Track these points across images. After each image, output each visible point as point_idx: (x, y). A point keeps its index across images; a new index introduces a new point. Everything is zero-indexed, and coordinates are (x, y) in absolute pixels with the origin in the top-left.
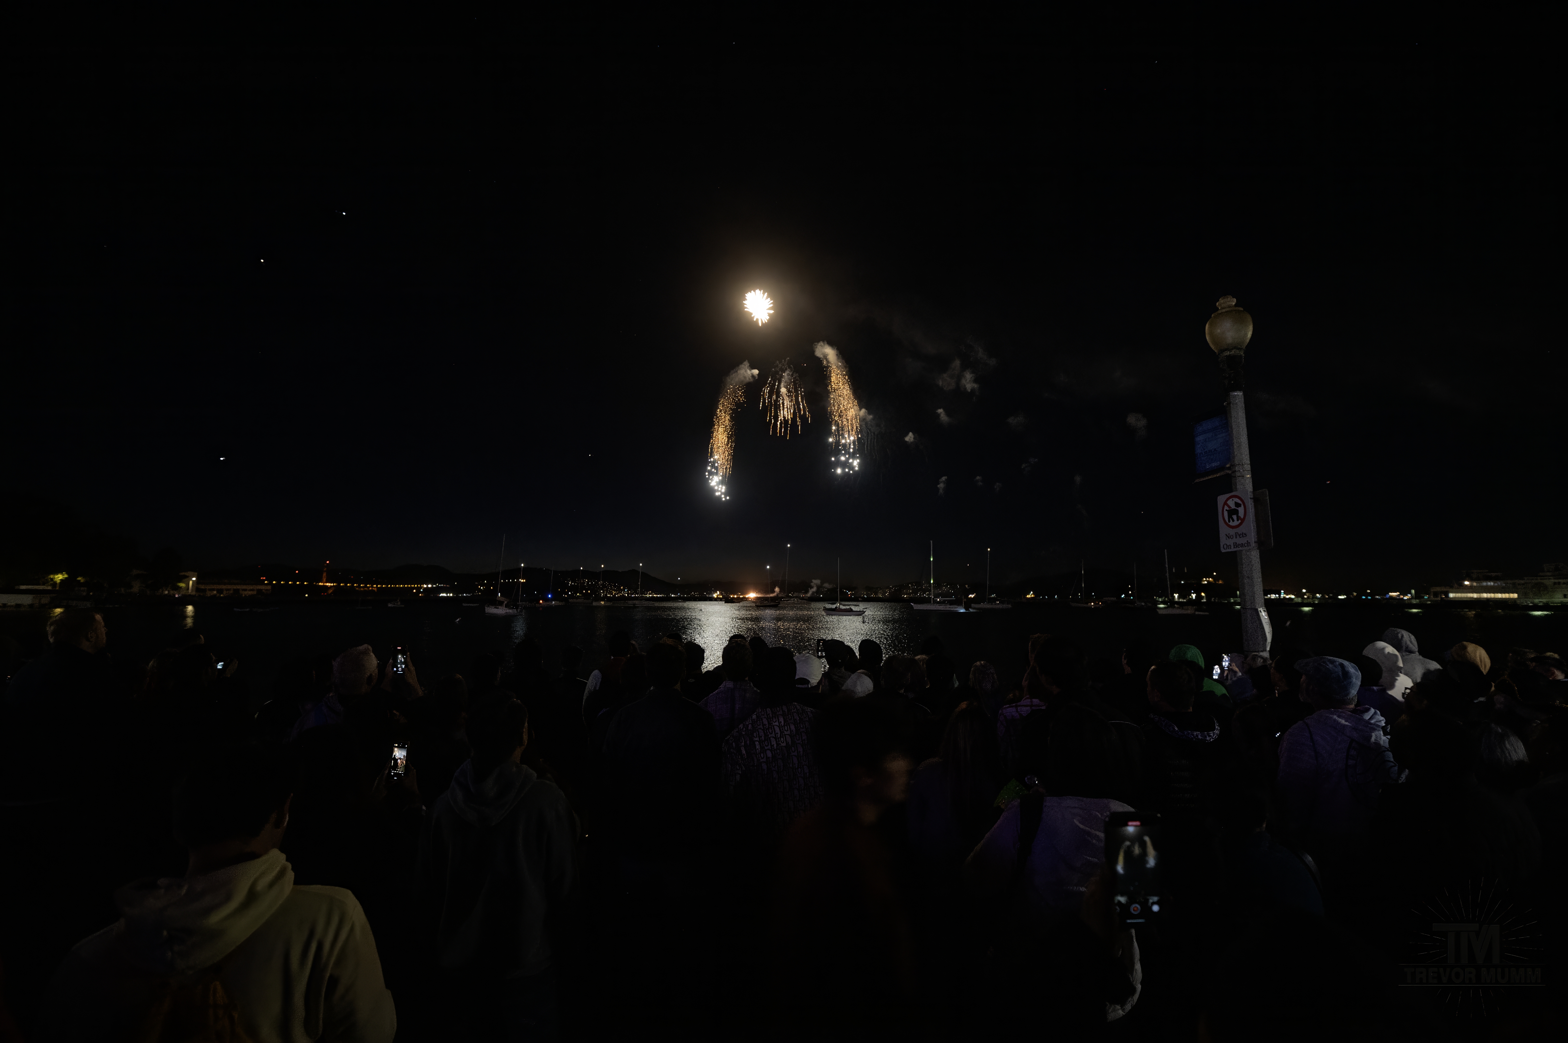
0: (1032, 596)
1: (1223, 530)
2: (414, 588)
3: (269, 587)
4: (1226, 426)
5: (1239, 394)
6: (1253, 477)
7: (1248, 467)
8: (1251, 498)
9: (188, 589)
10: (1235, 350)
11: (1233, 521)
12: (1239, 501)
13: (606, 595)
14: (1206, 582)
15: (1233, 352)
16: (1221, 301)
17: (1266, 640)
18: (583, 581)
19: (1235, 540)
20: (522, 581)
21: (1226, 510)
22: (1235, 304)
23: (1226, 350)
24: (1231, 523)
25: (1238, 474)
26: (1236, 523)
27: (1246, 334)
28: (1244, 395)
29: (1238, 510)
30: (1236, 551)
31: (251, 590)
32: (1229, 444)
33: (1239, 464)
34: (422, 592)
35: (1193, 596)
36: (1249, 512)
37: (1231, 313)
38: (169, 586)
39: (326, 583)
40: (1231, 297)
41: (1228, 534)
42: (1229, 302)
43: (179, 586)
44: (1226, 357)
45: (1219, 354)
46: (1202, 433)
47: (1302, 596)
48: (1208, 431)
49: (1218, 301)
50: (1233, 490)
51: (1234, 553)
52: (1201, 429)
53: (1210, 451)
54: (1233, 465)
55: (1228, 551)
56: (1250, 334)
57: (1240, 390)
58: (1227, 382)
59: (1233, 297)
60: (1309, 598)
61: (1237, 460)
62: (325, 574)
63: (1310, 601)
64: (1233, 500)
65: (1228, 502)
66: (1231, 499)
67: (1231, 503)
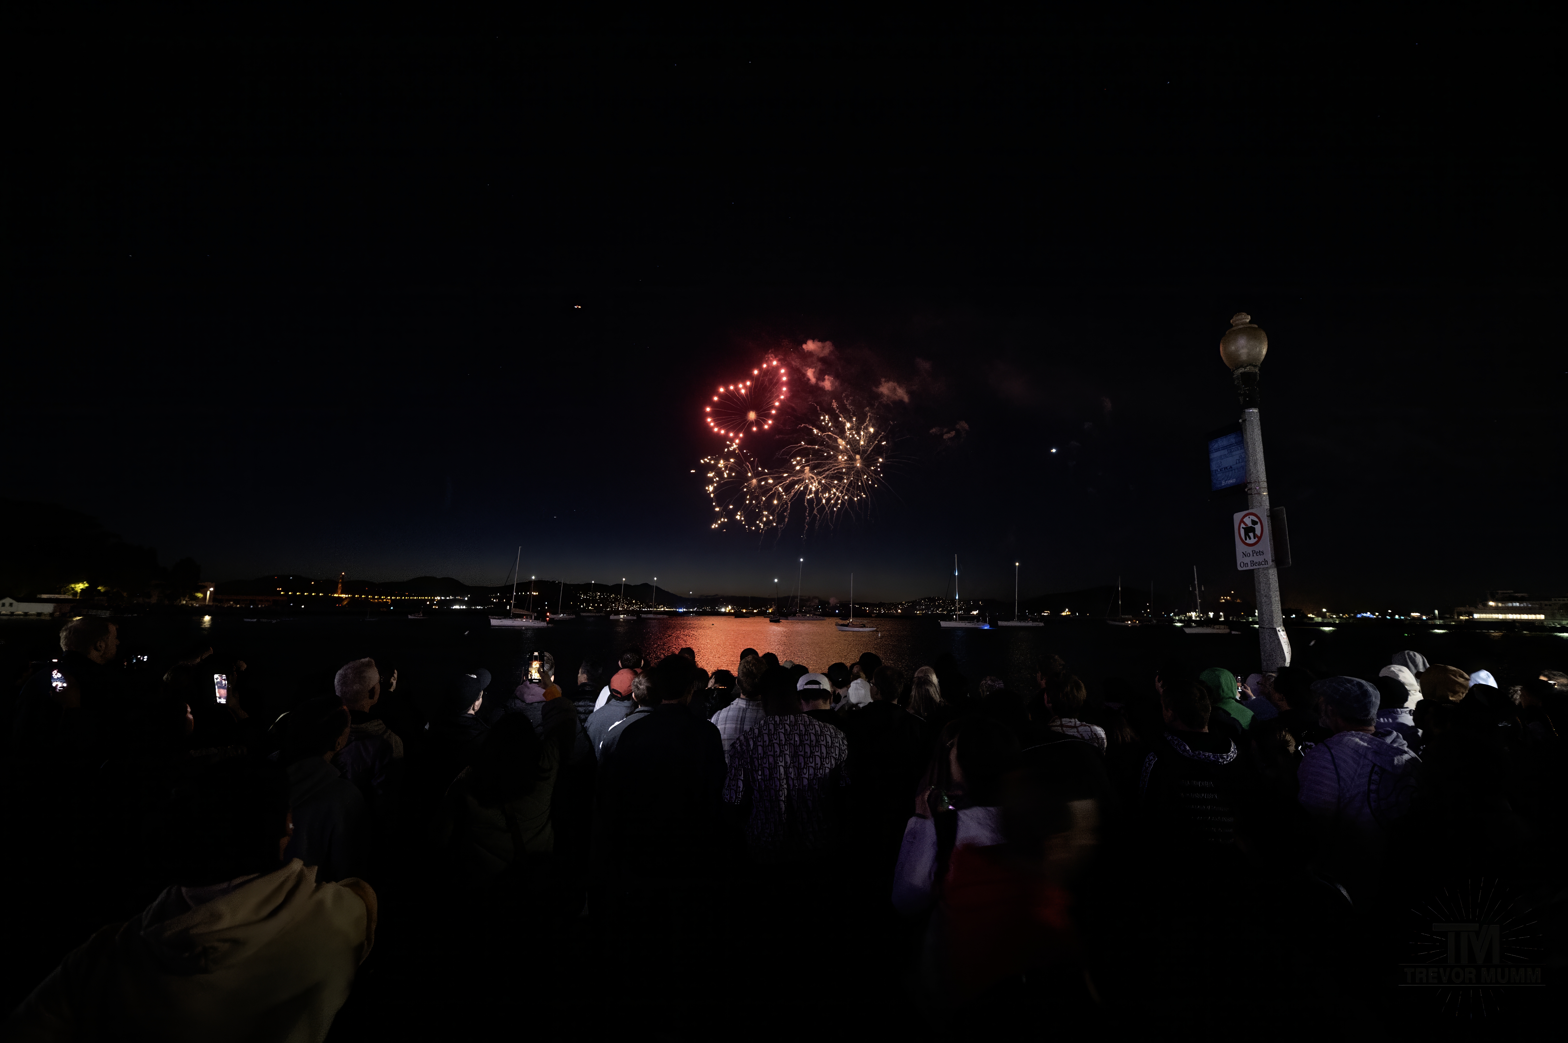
0: (1068, 613)
1: (1240, 548)
2: (428, 600)
4: (1241, 443)
5: (1255, 411)
6: (1269, 494)
7: (1265, 485)
8: (1267, 516)
9: (206, 599)
10: (1250, 367)
11: (1250, 538)
14: (1224, 601)
15: (1248, 369)
16: (1234, 318)
18: (596, 594)
19: (1251, 558)
20: (535, 593)
21: (1243, 528)
22: (1250, 321)
23: (1242, 366)
24: (1248, 541)
25: (1255, 492)
26: (1253, 541)
27: (1260, 351)
28: (1260, 412)
30: (1253, 570)
31: (267, 601)
32: (1244, 461)
33: (1255, 482)
34: (435, 605)
35: (1211, 615)
36: (1264, 529)
37: (1246, 331)
38: (186, 597)
39: (341, 594)
40: (1245, 314)
41: (1244, 552)
42: (1244, 319)
43: (196, 596)
44: (1241, 373)
45: (1234, 371)
46: (1217, 450)
47: (1323, 616)
48: (1224, 448)
49: (1233, 318)
50: (1250, 508)
51: (1251, 572)
52: (1216, 446)
53: (1226, 468)
54: (1249, 483)
55: (1245, 568)
56: (1264, 352)
57: (1255, 407)
58: (1241, 399)
59: (1248, 314)
60: (1330, 617)
61: (1253, 477)
62: (340, 585)
63: (1331, 621)
64: (1249, 517)
65: (1244, 520)
66: (1248, 517)
67: (1248, 521)
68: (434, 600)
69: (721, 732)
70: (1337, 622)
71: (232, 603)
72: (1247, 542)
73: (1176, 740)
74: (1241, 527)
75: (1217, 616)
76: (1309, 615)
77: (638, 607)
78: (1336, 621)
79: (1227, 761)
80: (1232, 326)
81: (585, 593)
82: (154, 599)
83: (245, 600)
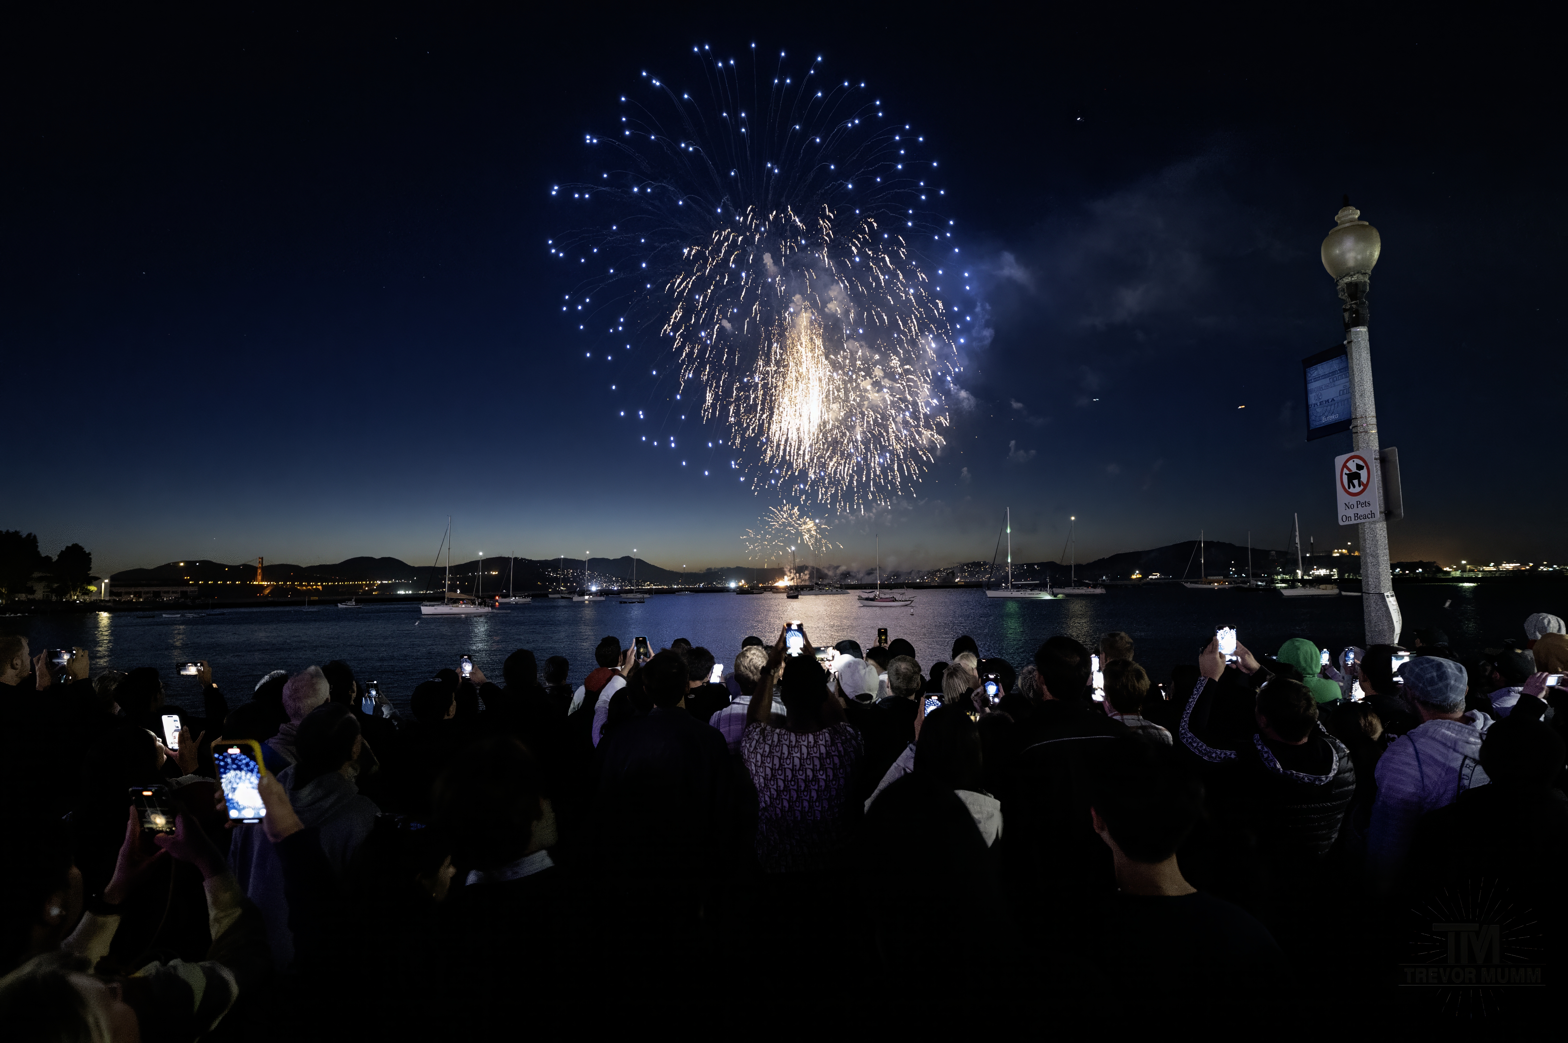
0: (1138, 576)
1: (1342, 498)
2: (366, 585)
3: (195, 589)
4: (1347, 370)
5: (1363, 330)
6: (1379, 432)
7: (1373, 421)
8: (1376, 459)
9: (101, 592)
10: (1357, 275)
11: (1354, 487)
12: (1361, 463)
14: (1338, 555)
15: (1355, 278)
16: (1341, 214)
17: (1394, 630)
18: (567, 571)
19: (1355, 510)
20: (494, 573)
21: (1346, 474)
22: (1359, 217)
23: (1348, 275)
24: (1352, 490)
25: (1360, 429)
26: (1358, 489)
27: (1372, 255)
28: (1369, 331)
29: (1360, 474)
30: (1357, 524)
31: (173, 592)
32: (1349, 392)
33: (1362, 417)
34: (375, 590)
35: (1320, 572)
36: (1374, 476)
37: (1354, 229)
38: (77, 591)
39: (262, 581)
40: (1354, 208)
41: (1348, 504)
42: (1351, 214)
43: (89, 590)
44: (1347, 283)
45: (1338, 281)
46: (1316, 379)
47: (1463, 569)
48: (1325, 376)
49: (1337, 214)
50: (1355, 449)
51: (1355, 527)
52: (1315, 374)
53: (1328, 400)
54: (1353, 419)
55: (1347, 523)
56: (1377, 254)
57: (1363, 325)
58: (1346, 315)
59: (1357, 208)
60: (1471, 571)
61: (1359, 412)
62: (259, 571)
63: (1472, 575)
64: (1354, 461)
65: (1348, 464)
66: (1352, 461)
67: (1352, 465)
68: (374, 584)
69: (725, 735)
70: (1480, 576)
71: (132, 596)
72: (1350, 490)
74: (1344, 473)
75: (1329, 574)
76: (1445, 569)
77: (619, 586)
78: (1478, 575)
80: (1336, 224)
81: (555, 571)
82: (39, 595)
83: (147, 593)
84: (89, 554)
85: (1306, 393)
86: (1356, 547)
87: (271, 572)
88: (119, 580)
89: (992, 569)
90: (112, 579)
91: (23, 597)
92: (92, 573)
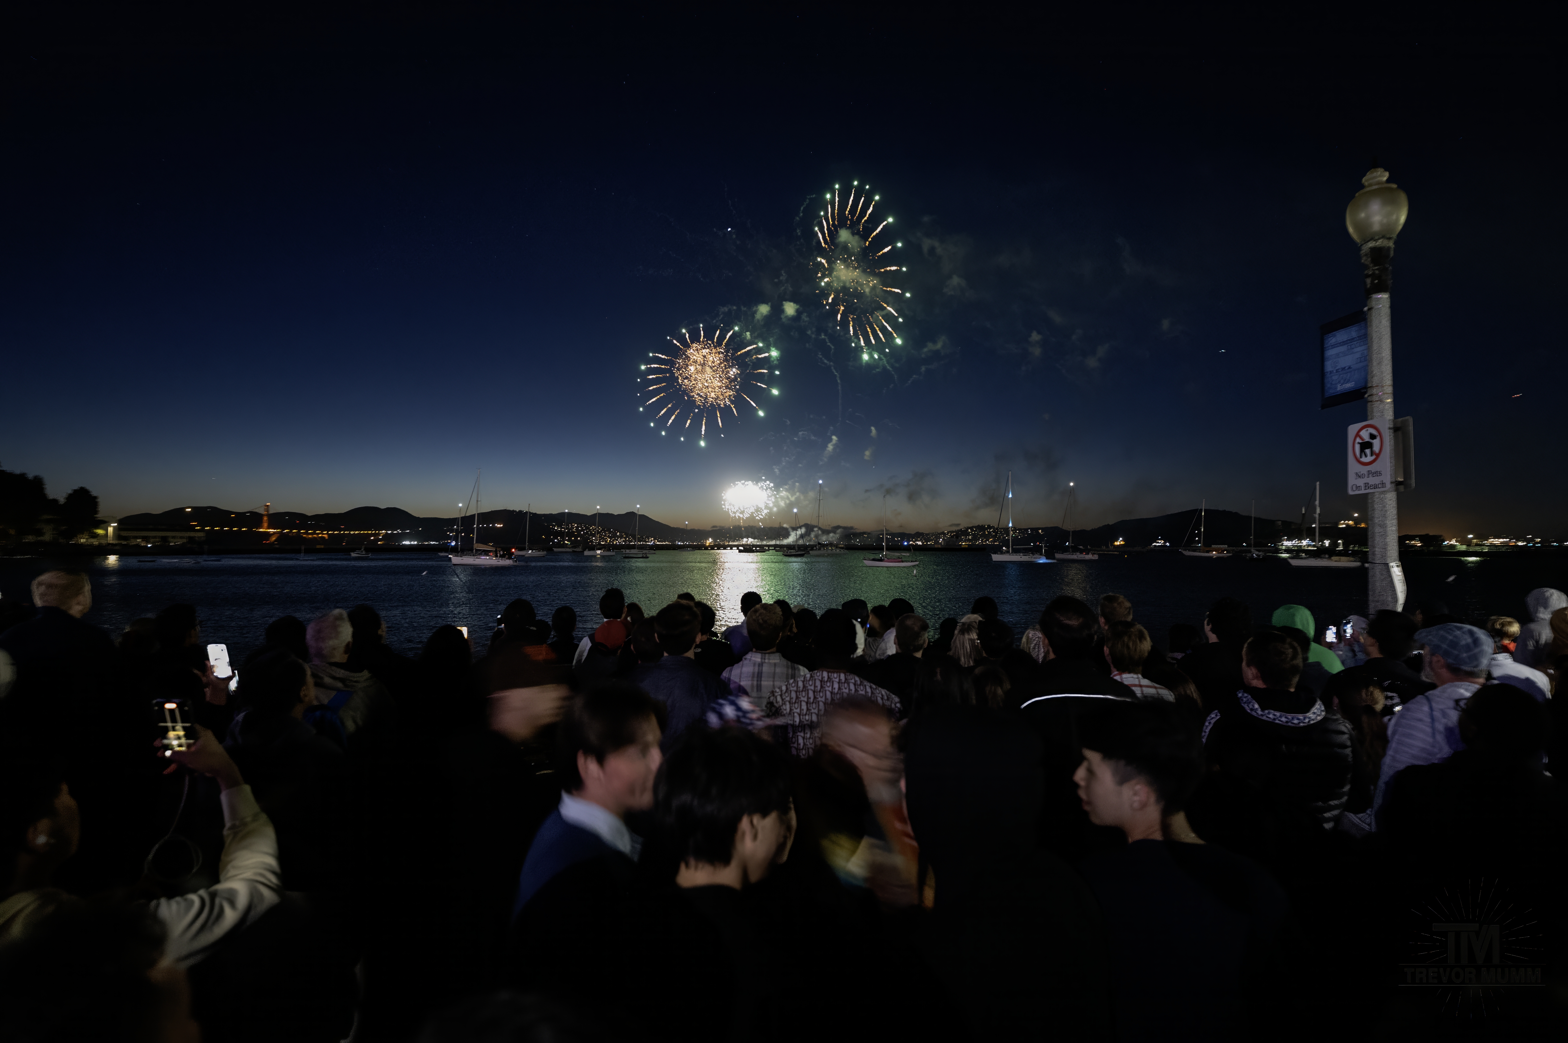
0: (1122, 543)
1: (1353, 467)
2: (372, 535)
3: (201, 534)
4: (1365, 338)
5: (1384, 296)
6: (1394, 401)
7: (1389, 389)
8: (1389, 428)
9: (108, 536)
10: (1382, 240)
11: (1366, 456)
12: (1374, 432)
13: (600, 542)
14: (1344, 526)
15: (1379, 243)
16: (1369, 176)
18: (572, 526)
19: (1366, 480)
20: (499, 526)
21: (1358, 443)
22: (1387, 180)
23: (1372, 239)
24: (1364, 459)
25: (1376, 398)
26: (1369, 459)
27: (1398, 219)
28: (1392, 298)
29: (1372, 443)
30: (1367, 494)
31: (181, 538)
32: (1366, 361)
33: (1378, 386)
34: (380, 540)
35: (1327, 543)
36: (1386, 445)
37: (1381, 192)
38: (84, 533)
39: (268, 528)
40: (1382, 170)
41: (1358, 474)
42: (1379, 176)
43: (95, 533)
44: (1371, 248)
45: (1362, 245)
46: (1334, 346)
47: (1468, 543)
48: (1344, 343)
49: (1365, 176)
50: (1370, 417)
51: (1365, 496)
52: (1333, 341)
53: (1344, 368)
54: (1369, 387)
55: (1357, 492)
56: (1403, 219)
57: (1385, 291)
58: (1369, 281)
59: (1386, 170)
60: (1477, 545)
61: (1375, 381)
62: (265, 518)
63: (1478, 549)
64: (1367, 430)
65: (1361, 433)
66: (1365, 429)
67: (1365, 435)
68: (379, 534)
70: (1486, 550)
71: (140, 541)
72: (1361, 460)
73: (1245, 697)
74: (1356, 443)
75: (1334, 544)
76: (1449, 543)
77: (623, 541)
78: (1484, 549)
79: (1304, 723)
80: (1363, 187)
81: (560, 526)
82: (47, 537)
83: (155, 537)
84: (95, 498)
85: (1322, 359)
86: (1364, 518)
87: (277, 519)
88: (128, 524)
89: (997, 533)
90: (121, 522)
91: (30, 538)
92: (100, 516)
